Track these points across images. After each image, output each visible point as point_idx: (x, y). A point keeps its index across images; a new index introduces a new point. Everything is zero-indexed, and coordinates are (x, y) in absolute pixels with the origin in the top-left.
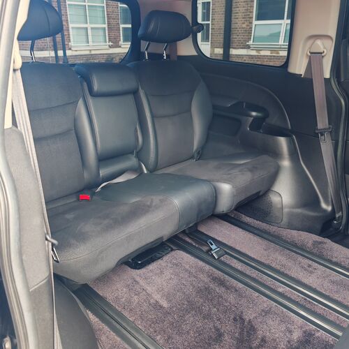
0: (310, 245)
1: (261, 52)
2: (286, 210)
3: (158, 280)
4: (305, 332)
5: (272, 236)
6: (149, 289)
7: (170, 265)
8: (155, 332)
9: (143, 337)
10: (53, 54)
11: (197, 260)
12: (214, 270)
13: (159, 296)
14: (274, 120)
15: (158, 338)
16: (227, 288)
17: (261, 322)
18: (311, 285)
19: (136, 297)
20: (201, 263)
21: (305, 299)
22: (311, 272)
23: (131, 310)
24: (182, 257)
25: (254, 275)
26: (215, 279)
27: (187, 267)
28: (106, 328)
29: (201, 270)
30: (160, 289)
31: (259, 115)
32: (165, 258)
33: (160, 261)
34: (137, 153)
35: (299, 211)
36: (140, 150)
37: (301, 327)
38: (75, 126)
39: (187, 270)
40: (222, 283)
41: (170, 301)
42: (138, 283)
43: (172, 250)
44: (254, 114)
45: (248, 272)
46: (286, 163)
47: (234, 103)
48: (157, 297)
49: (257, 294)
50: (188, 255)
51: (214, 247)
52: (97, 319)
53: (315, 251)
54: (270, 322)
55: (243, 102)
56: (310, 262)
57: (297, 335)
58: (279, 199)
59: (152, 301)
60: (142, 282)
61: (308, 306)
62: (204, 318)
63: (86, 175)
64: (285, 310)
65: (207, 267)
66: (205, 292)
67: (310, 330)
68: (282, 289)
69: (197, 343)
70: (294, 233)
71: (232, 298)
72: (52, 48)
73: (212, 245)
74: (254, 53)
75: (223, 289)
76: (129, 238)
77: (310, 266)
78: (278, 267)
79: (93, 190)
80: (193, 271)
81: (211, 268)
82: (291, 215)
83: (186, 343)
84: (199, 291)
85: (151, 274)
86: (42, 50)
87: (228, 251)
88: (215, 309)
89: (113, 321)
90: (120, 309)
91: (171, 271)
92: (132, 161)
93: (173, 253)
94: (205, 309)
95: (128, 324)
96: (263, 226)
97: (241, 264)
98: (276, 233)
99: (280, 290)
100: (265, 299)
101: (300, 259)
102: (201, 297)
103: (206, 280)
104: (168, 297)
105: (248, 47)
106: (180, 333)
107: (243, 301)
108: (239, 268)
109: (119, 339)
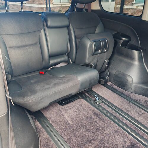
0: (143, 102)
1: (138, 7)
2: (134, 85)
3: (70, 112)
4: (132, 143)
5: (126, 96)
6: (66, 115)
7: (76, 105)
8: (64, 135)
9: (59, 136)
10: (45, 6)
11: (89, 104)
12: (96, 109)
13: (69, 119)
14: (133, 42)
15: (65, 137)
16: (100, 118)
17: (112, 136)
18: (140, 121)
19: (59, 118)
20: (90, 106)
21: (135, 127)
22: (141, 115)
23: (56, 123)
24: (82, 102)
25: (113, 114)
26: (95, 113)
27: (84, 107)
28: (44, 130)
29: (90, 109)
30: (70, 116)
31: (126, 39)
32: (75, 102)
33: (72, 103)
34: (68, 54)
35: (140, 85)
36: (69, 53)
37: (131, 141)
38: (40, 41)
39: (83, 108)
40: (98, 116)
41: (73, 121)
42: (61, 112)
43: (79, 98)
44: (124, 39)
45: (111, 112)
46: (136, 63)
47: (115, 33)
48: (68, 119)
49: (113, 122)
50: (85, 101)
51: (97, 99)
52: (41, 126)
53: (145, 105)
54: (117, 136)
55: (119, 33)
56: (141, 110)
57: (128, 144)
58: (131, 79)
59: (66, 121)
60: (63, 112)
61: (136, 131)
62: (87, 131)
63: (44, 63)
64: (125, 131)
65: (93, 108)
66: (90, 119)
67: (134, 142)
68: (125, 121)
69: (81, 142)
70: (137, 95)
71: (101, 123)
72: (45, 3)
73: (97, 98)
74: (135, 7)
75: (98, 119)
76: (55, 94)
77: (141, 112)
78: (125, 111)
79: (47, 69)
80: (86, 109)
81: (95, 108)
82: (136, 87)
83: (76, 142)
84: (87, 118)
85: (68, 108)
86: (41, 4)
87: (104, 101)
88: (92, 127)
89: (48, 128)
90: (51, 123)
91: (77, 108)
92: (65, 58)
93: (79, 100)
94: (88, 127)
95: (53, 130)
96: (122, 91)
97: (109, 107)
98: (128, 95)
99: (124, 122)
100: (116, 125)
101: (137, 108)
102: (87, 121)
103: (91, 113)
104: (73, 120)
105: (132, 5)
106: (75, 137)
107: (106, 125)
108: (107, 109)
109: (48, 136)
